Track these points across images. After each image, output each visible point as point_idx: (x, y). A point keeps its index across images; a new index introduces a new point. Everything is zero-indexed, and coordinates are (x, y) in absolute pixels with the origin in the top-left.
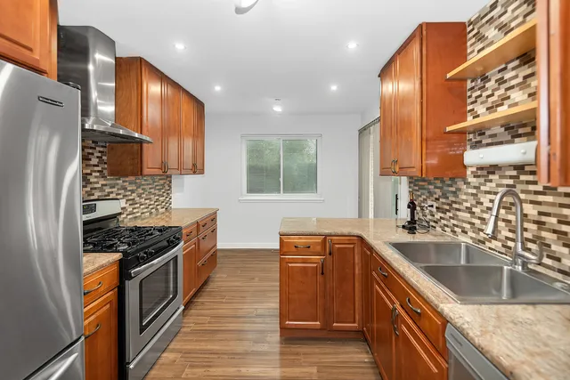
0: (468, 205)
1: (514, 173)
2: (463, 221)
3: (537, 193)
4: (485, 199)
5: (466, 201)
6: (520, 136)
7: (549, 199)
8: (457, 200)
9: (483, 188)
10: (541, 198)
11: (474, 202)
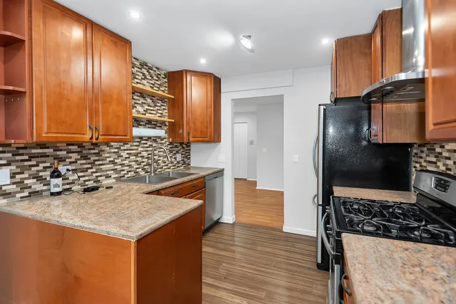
0: (112, 159)
1: (139, 140)
2: (107, 171)
3: (147, 147)
4: (124, 154)
5: (110, 157)
6: (141, 125)
7: (151, 149)
8: (100, 158)
9: (122, 148)
10: (148, 149)
11: (116, 157)
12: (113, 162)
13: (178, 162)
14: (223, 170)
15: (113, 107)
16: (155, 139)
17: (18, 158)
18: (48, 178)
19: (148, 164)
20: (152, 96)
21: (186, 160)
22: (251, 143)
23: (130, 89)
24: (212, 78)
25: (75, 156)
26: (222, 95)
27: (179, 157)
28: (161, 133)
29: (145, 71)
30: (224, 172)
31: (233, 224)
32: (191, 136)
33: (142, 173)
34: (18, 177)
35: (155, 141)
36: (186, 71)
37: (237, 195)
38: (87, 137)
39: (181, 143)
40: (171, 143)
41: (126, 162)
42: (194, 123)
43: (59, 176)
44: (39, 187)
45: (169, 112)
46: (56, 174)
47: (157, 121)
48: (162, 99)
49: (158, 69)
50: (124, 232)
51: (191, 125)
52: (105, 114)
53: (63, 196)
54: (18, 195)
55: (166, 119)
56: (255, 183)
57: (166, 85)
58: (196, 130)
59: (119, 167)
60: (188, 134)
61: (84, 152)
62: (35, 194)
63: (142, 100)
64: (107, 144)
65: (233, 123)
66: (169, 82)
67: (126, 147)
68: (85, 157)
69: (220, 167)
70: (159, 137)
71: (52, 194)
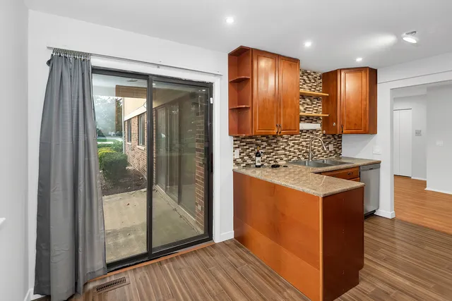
0: (284, 146)
2: (281, 155)
8: (277, 146)
12: (284, 149)
13: (331, 152)
14: (379, 163)
15: (289, 110)
16: (311, 132)
17: (242, 144)
18: (254, 157)
19: (306, 152)
20: (310, 96)
21: (337, 150)
22: (418, 133)
23: (298, 95)
24: (368, 71)
25: (265, 144)
26: (379, 86)
27: (331, 147)
28: (317, 126)
29: (305, 78)
30: (381, 164)
31: (393, 220)
32: (344, 128)
33: (303, 159)
34: (242, 154)
35: (312, 133)
36: (341, 70)
37: (397, 192)
38: (275, 131)
39: (333, 135)
40: (324, 135)
41: (292, 149)
42: (348, 116)
43: (260, 156)
44: (249, 162)
45: (323, 109)
46: (258, 155)
47: (313, 117)
48: (317, 98)
49: (314, 73)
50: (314, 191)
51: (345, 118)
52: (284, 115)
53: (261, 168)
54: (242, 165)
55: (320, 114)
56: (424, 184)
57: (321, 85)
58: (349, 123)
59: (287, 153)
60: (342, 126)
61: (270, 141)
62: (248, 165)
63: (303, 101)
64: (281, 137)
65: (392, 111)
66: (323, 82)
67: (293, 138)
68: (269, 145)
69: (376, 159)
70: (315, 130)
71: (256, 166)
